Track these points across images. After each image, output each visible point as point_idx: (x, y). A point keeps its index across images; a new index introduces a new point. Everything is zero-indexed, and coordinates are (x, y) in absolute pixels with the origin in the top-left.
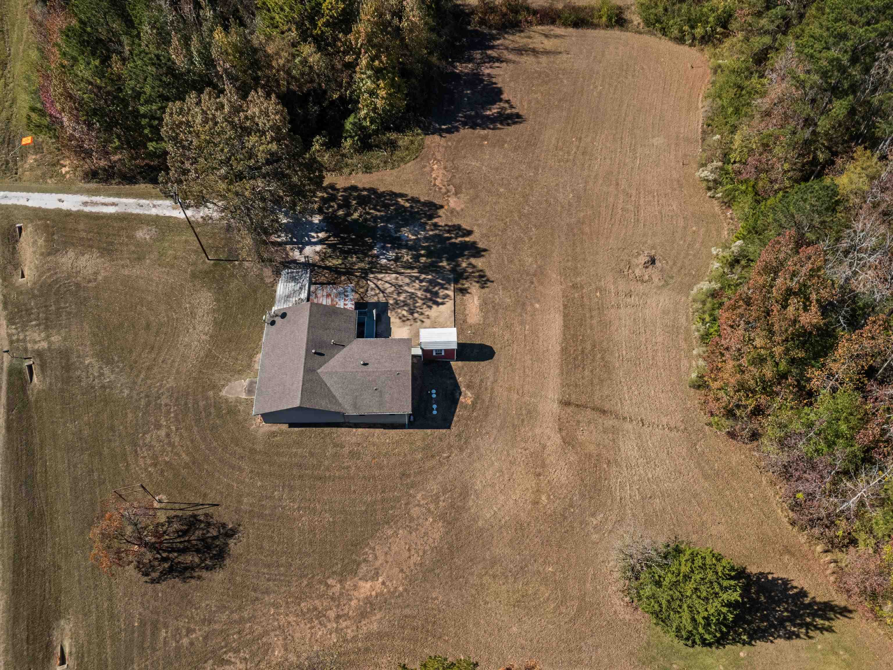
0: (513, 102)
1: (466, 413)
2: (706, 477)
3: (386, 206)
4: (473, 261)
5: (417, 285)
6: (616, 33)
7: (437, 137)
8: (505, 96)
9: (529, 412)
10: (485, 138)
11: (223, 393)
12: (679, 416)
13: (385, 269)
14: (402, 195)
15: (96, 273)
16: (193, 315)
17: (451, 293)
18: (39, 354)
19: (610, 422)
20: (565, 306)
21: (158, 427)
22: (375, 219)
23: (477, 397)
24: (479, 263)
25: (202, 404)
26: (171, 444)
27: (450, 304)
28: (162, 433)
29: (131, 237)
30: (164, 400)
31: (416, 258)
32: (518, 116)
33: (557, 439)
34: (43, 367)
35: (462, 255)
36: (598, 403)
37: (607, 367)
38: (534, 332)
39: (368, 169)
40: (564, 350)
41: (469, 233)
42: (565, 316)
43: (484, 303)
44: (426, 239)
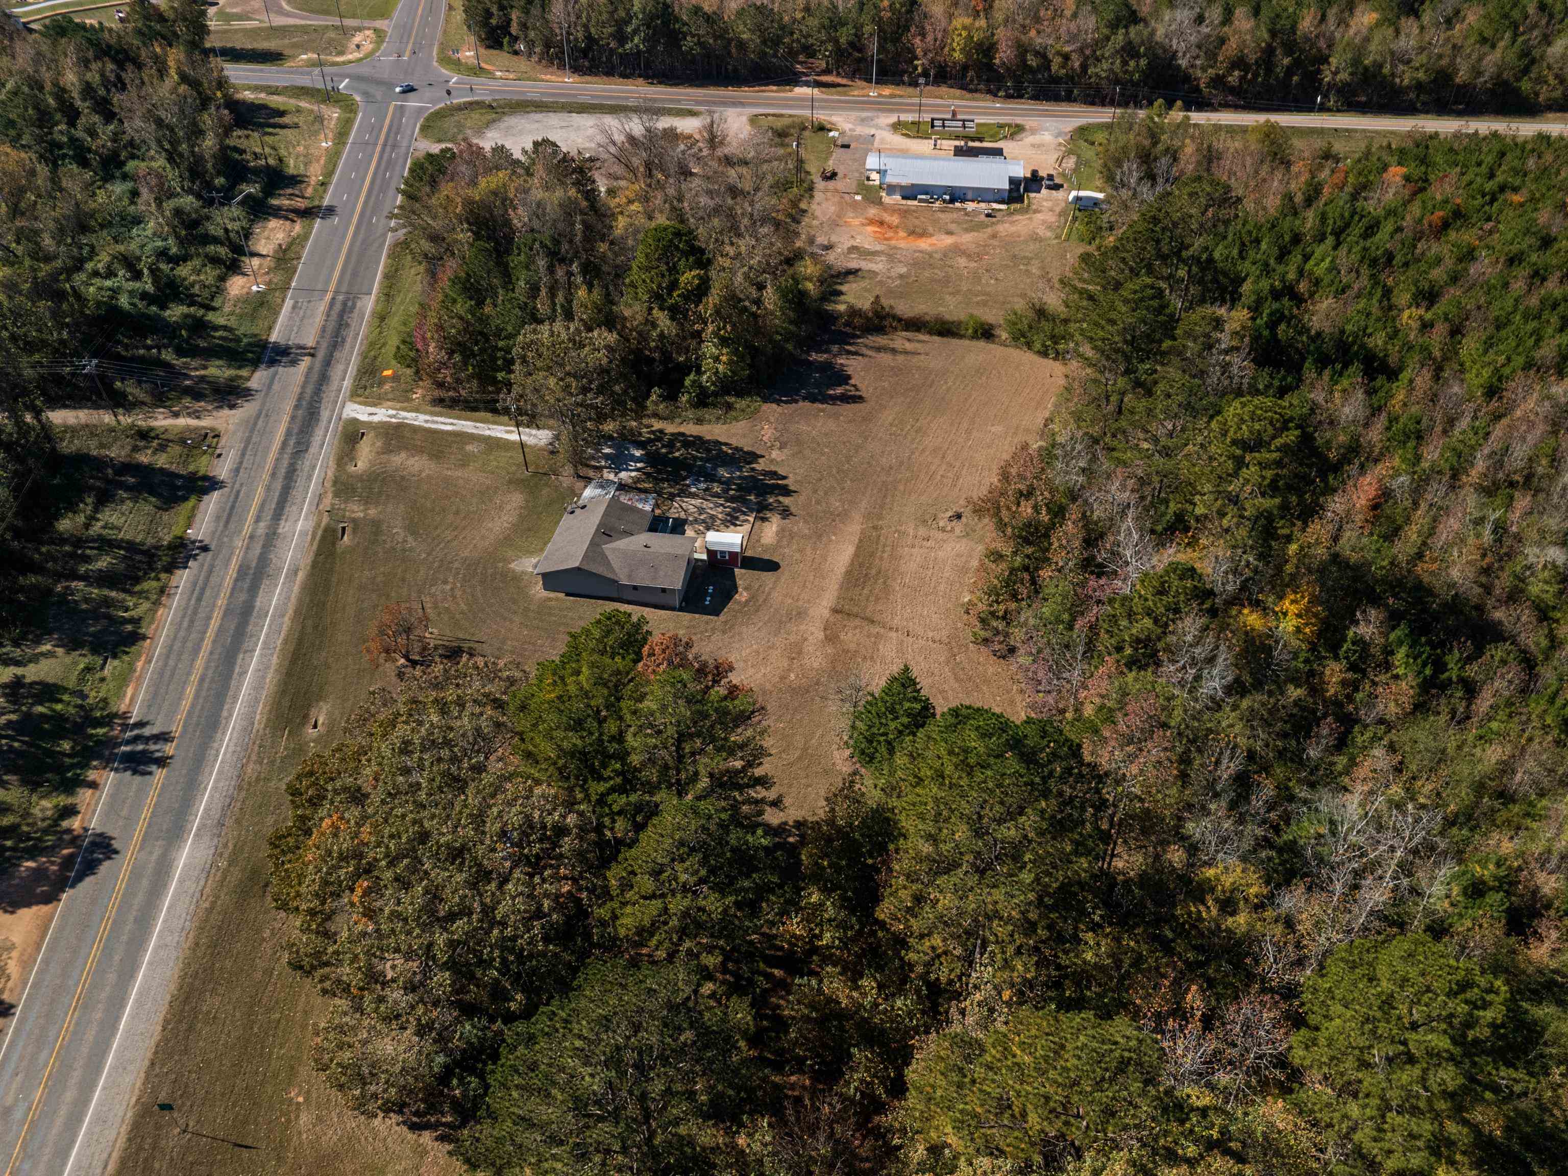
0: (859, 385)
1: (737, 607)
2: (957, 679)
3: (708, 451)
4: (781, 499)
5: (720, 509)
6: (981, 344)
7: (774, 406)
8: (852, 382)
9: (799, 613)
10: (823, 410)
11: (512, 566)
12: (945, 633)
13: (693, 496)
14: (726, 444)
15: (421, 471)
16: (501, 508)
17: (751, 519)
18: (354, 521)
19: (875, 630)
20: (860, 541)
21: (445, 582)
22: (695, 458)
23: (753, 598)
24: (786, 501)
25: (490, 571)
26: (454, 597)
27: (747, 527)
28: (448, 587)
29: (462, 449)
30: (456, 565)
31: (726, 491)
32: (860, 397)
33: (821, 635)
34: (355, 531)
35: (771, 493)
36: (868, 614)
37: (887, 589)
38: (824, 558)
39: (699, 421)
40: (848, 573)
41: (784, 478)
42: (858, 547)
43: (781, 532)
44: (740, 478)
